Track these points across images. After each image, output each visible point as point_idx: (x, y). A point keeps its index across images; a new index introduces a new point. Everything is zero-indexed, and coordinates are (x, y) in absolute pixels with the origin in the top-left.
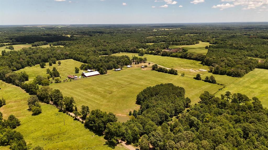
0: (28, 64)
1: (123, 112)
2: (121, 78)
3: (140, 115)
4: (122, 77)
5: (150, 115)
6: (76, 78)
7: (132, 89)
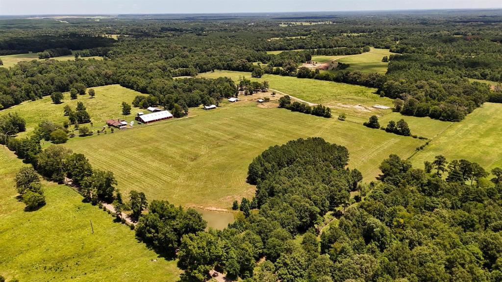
0: (28, 95)
1: (220, 202)
2: (216, 124)
3: (255, 208)
4: (219, 122)
5: (277, 214)
6: (123, 125)
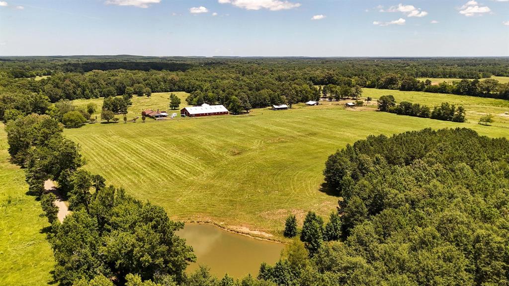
6: (161, 116)
7: (313, 148)
